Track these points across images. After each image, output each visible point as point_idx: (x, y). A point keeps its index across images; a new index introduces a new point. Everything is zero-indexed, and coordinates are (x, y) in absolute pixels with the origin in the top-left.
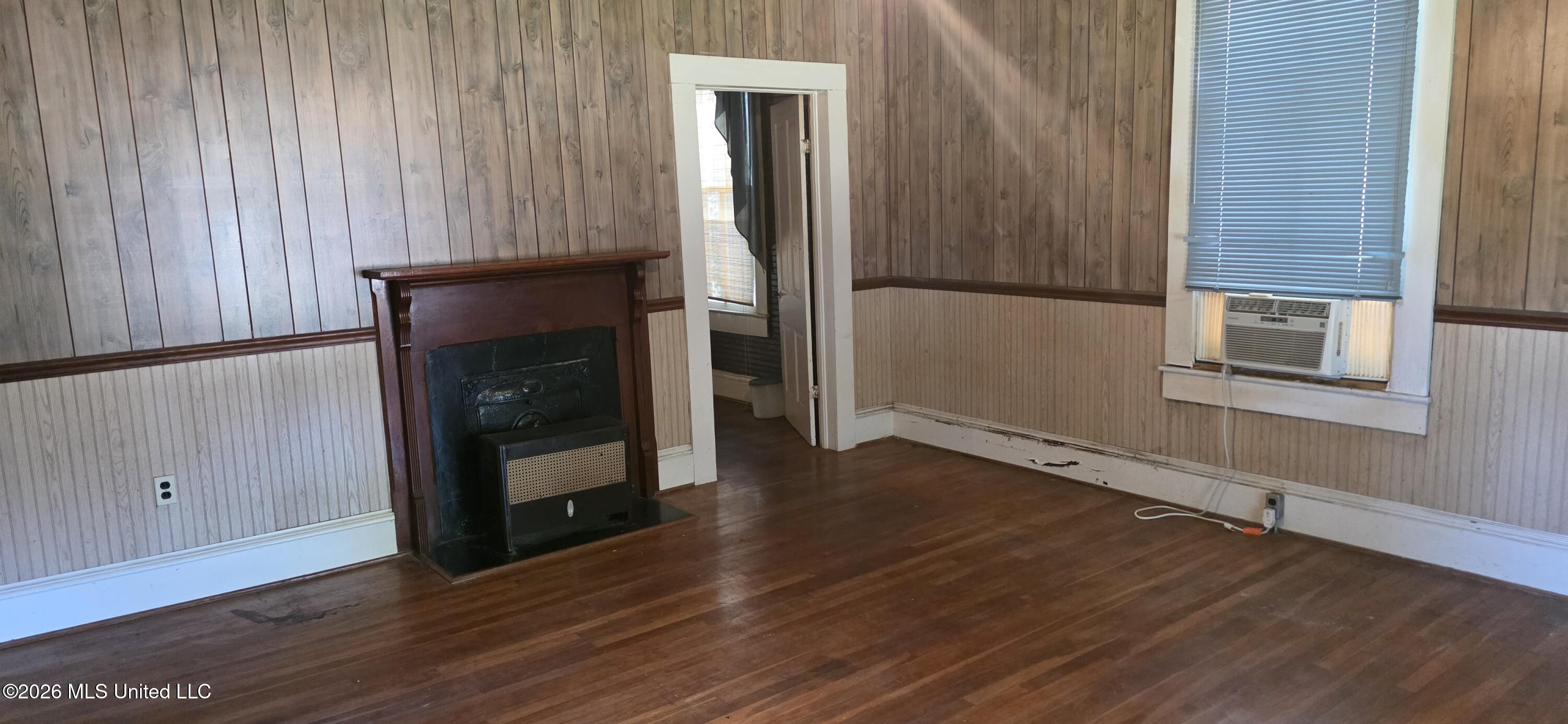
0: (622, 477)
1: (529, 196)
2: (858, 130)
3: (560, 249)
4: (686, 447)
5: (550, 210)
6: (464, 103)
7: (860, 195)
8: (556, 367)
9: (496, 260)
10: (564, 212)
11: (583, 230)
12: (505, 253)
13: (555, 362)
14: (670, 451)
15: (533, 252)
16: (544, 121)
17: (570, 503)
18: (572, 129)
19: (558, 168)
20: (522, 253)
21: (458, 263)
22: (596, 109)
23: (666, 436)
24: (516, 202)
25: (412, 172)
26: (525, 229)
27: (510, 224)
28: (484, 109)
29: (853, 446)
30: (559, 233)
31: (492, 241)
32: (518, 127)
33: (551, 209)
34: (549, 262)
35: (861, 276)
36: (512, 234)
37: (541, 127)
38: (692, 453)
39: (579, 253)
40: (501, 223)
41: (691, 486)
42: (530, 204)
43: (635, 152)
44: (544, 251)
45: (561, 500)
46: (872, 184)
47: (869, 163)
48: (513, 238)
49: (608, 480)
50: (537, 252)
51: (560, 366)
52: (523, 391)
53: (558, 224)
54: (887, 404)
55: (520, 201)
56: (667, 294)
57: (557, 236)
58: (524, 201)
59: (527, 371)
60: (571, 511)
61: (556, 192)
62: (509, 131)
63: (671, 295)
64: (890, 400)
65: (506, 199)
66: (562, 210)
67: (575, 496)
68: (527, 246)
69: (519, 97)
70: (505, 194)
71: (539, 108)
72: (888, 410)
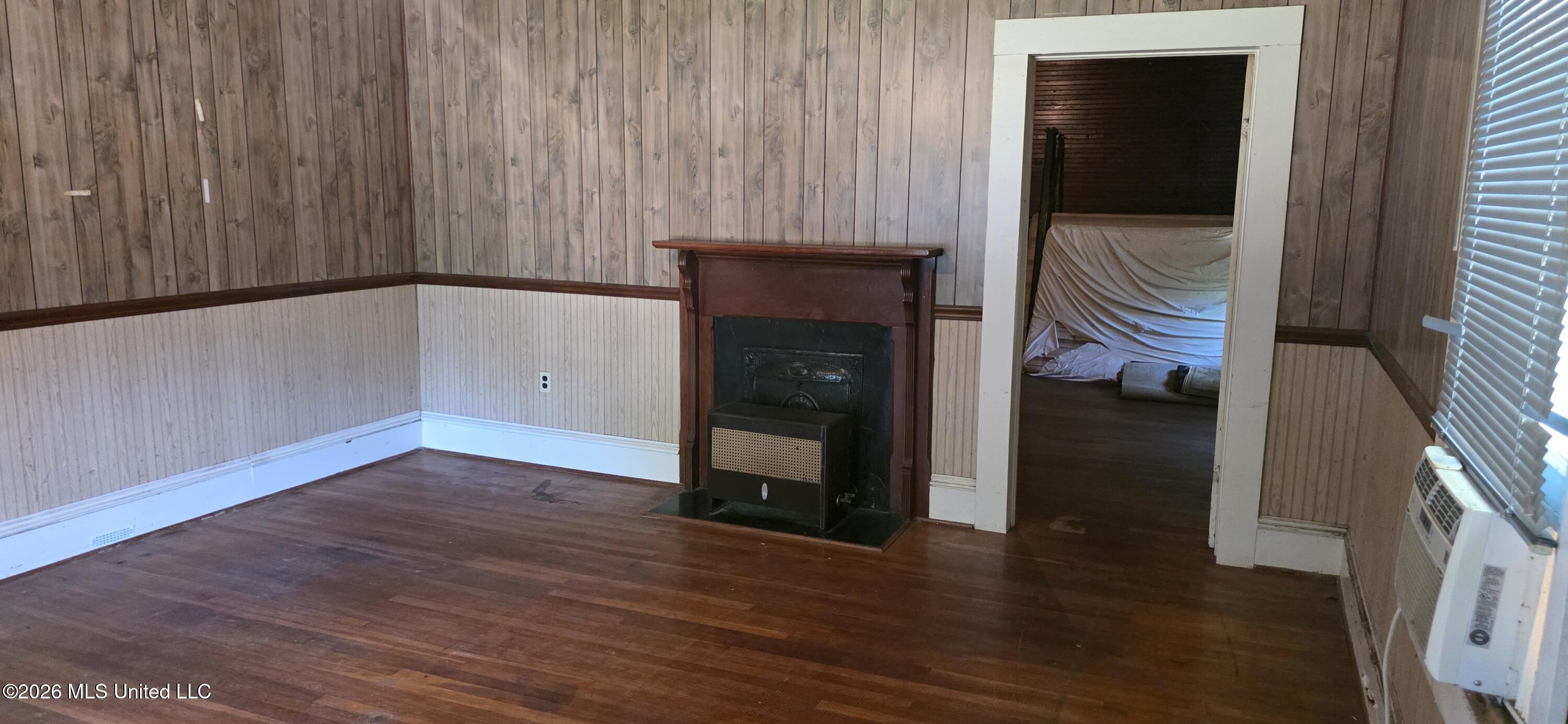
0: (817, 479)
1: (820, 183)
2: (1325, 103)
3: (845, 238)
4: (968, 482)
5: (838, 198)
6: (768, 91)
7: (1315, 202)
8: (828, 356)
9: (782, 243)
12: (792, 237)
13: (830, 352)
14: (949, 479)
15: (818, 239)
16: (843, 105)
17: (765, 486)
20: (807, 238)
21: (749, 242)
23: (945, 461)
24: (806, 188)
26: (813, 216)
27: (799, 208)
29: (1249, 564)
30: (846, 222)
31: (781, 223)
32: (816, 113)
33: (840, 196)
35: (1300, 320)
36: (800, 220)
37: (839, 113)
38: (975, 491)
39: (865, 244)
40: (790, 208)
41: (970, 529)
42: (820, 191)
43: (942, 138)
44: (829, 239)
45: (754, 481)
46: (1348, 185)
47: (1345, 150)
48: (799, 223)
49: (802, 477)
50: (821, 239)
51: (833, 356)
52: (805, 375)
53: (846, 213)
54: (1336, 525)
55: (810, 187)
56: (963, 301)
57: (843, 225)
58: (815, 188)
59: (800, 354)
60: (765, 494)
62: (807, 117)
63: (969, 303)
64: (1343, 521)
65: (797, 184)
67: (772, 482)
68: (812, 232)
70: (797, 180)
71: (839, 93)
72: (1329, 534)
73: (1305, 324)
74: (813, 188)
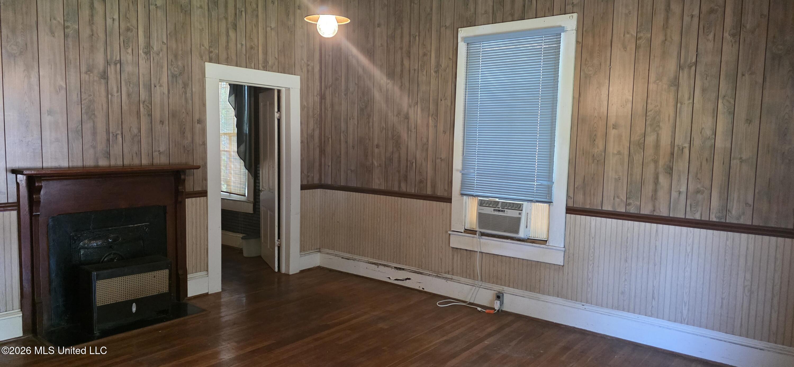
0: (166, 290)
1: (119, 132)
2: (306, 109)
3: (136, 162)
4: (205, 273)
6: (83, 79)
7: (306, 143)
8: (129, 227)
9: (97, 167)
10: (140, 141)
11: (150, 152)
12: (103, 163)
13: (129, 225)
14: (195, 275)
15: (120, 163)
16: (131, 92)
17: (134, 305)
18: (147, 98)
19: (138, 118)
20: (113, 163)
21: (73, 168)
22: (162, 88)
23: (193, 267)
24: (111, 135)
25: (48, 115)
26: (116, 150)
27: (107, 147)
28: (95, 83)
29: (298, 271)
30: (136, 153)
31: (95, 156)
32: (115, 94)
33: (132, 140)
34: (129, 168)
35: (305, 182)
36: (107, 153)
37: (129, 95)
38: (208, 276)
39: (147, 164)
40: (101, 146)
41: (207, 295)
42: (120, 137)
44: (127, 162)
45: (128, 303)
46: (312, 136)
47: (311, 126)
48: (108, 155)
49: (157, 291)
50: (122, 163)
51: (132, 227)
52: (108, 241)
53: (135, 149)
54: (317, 249)
55: (114, 134)
56: (198, 189)
57: (135, 155)
58: (116, 135)
59: (111, 230)
60: (134, 309)
61: (135, 131)
62: (110, 96)
63: (200, 189)
64: (318, 247)
65: (105, 133)
67: (137, 301)
68: (116, 160)
69: (117, 79)
70: (105, 131)
71: (129, 85)
72: (317, 252)
73: (306, 183)
74: (115, 135)
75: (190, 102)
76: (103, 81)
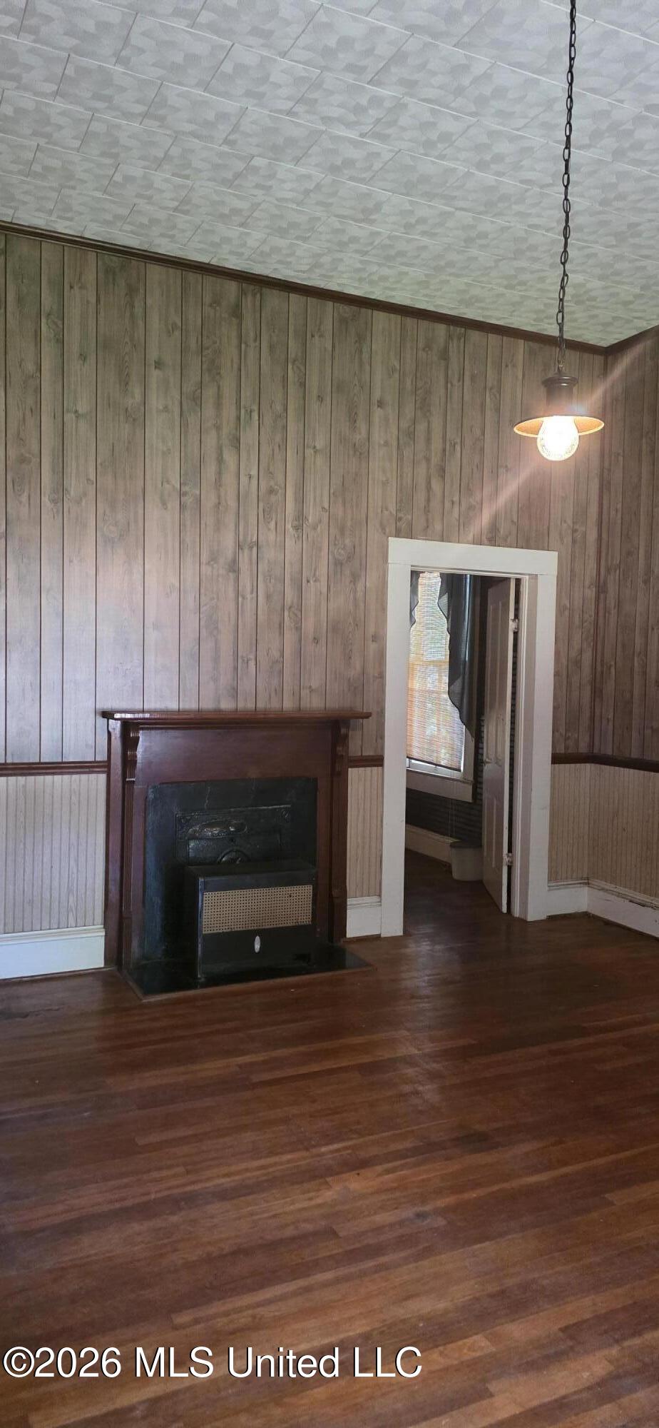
0: (307, 920)
1: (252, 657)
2: (567, 613)
3: (275, 705)
4: (375, 899)
5: (270, 669)
6: (204, 572)
7: (565, 673)
8: (261, 810)
9: (219, 711)
10: (281, 672)
11: (297, 688)
12: (226, 705)
13: (261, 806)
14: (360, 900)
15: (251, 706)
16: (272, 592)
17: (258, 939)
18: (295, 601)
19: (280, 633)
20: (241, 705)
21: (184, 711)
22: (318, 584)
23: (357, 885)
24: (240, 661)
25: (153, 631)
26: (246, 685)
27: (234, 680)
28: (222, 581)
29: (544, 917)
30: (276, 690)
31: (216, 693)
32: (249, 596)
34: (264, 715)
35: (561, 750)
36: (234, 689)
37: (268, 597)
38: (381, 905)
39: (291, 710)
40: (225, 679)
41: (377, 938)
42: (252, 664)
43: (351, 624)
44: (261, 705)
45: (250, 936)
46: (578, 663)
47: (576, 643)
48: (234, 692)
49: (295, 921)
50: (254, 706)
51: (264, 810)
52: (229, 830)
53: (275, 682)
54: (582, 879)
55: (244, 660)
56: (369, 752)
57: (273, 693)
58: (248, 660)
59: (234, 812)
60: (257, 947)
61: (276, 654)
62: (240, 599)
63: (372, 753)
64: (586, 875)
65: (232, 658)
66: (280, 671)
67: (263, 933)
68: (246, 700)
69: (251, 570)
70: (232, 653)
71: (268, 581)
72: (582, 885)
73: (563, 751)
74: (246, 661)
75: (362, 605)
76: (232, 575)
